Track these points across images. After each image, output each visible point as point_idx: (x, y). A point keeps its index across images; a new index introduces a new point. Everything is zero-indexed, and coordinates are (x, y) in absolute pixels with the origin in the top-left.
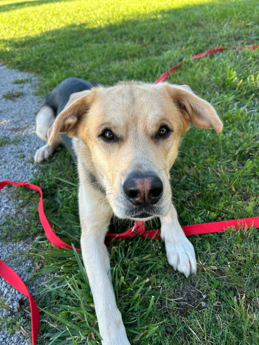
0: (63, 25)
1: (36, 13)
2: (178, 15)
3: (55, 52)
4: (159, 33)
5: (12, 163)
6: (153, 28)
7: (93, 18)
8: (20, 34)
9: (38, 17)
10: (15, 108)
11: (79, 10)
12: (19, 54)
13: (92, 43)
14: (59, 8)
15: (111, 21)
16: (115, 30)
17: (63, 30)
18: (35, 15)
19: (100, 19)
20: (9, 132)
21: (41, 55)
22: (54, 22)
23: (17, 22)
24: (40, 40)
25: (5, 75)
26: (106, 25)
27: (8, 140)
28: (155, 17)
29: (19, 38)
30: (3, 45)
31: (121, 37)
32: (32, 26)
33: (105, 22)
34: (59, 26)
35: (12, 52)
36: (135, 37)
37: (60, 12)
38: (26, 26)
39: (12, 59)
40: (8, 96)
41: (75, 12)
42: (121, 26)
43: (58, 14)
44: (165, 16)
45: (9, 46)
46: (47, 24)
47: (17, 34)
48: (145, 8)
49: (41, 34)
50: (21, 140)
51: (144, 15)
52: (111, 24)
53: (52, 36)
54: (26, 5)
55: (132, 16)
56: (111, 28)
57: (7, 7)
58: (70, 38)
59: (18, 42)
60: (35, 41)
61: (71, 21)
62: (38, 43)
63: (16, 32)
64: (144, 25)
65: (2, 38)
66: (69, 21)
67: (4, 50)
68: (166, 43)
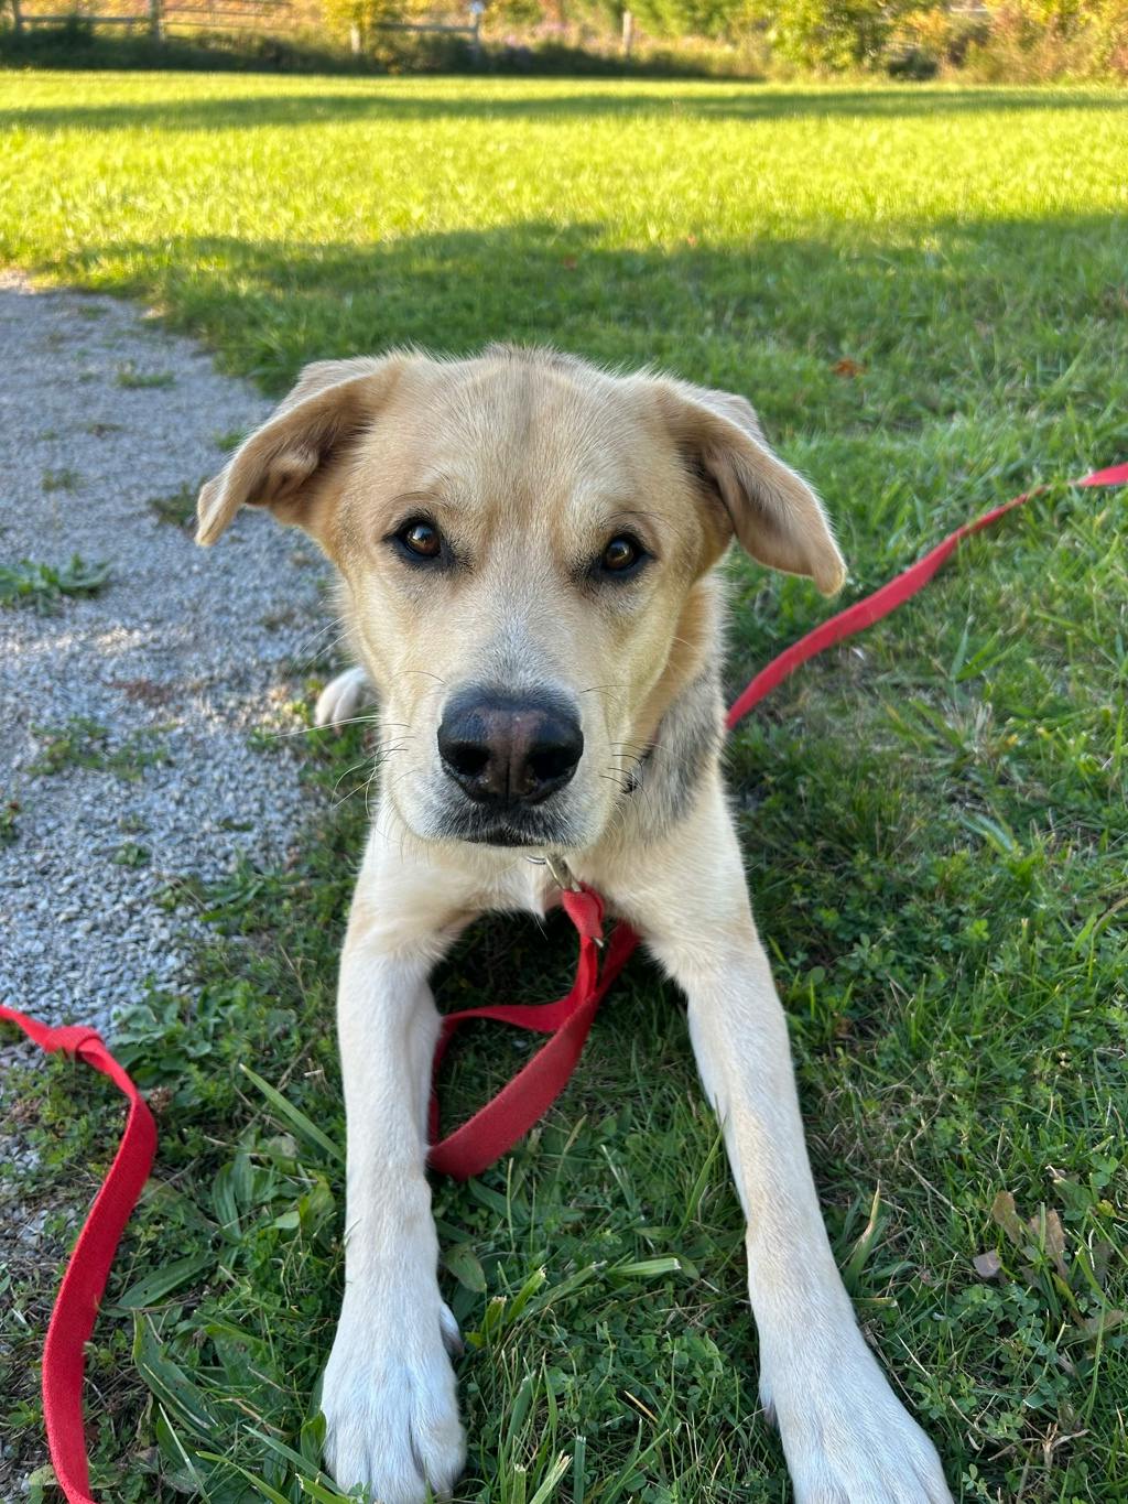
0: (499, 219)
1: (401, 152)
2: (1019, 252)
3: (433, 334)
4: (923, 322)
5: (73, 886)
6: (895, 294)
7: (633, 208)
8: (311, 230)
9: (408, 169)
10: (184, 574)
11: (581, 166)
12: (280, 318)
13: (606, 319)
14: (498, 143)
15: (708, 233)
16: (720, 275)
17: (492, 241)
18: (397, 159)
19: (664, 216)
20: (119, 699)
21: (369, 339)
22: (467, 201)
23: (318, 173)
24: (385, 272)
25: (197, 400)
26: (686, 243)
27: (97, 746)
28: (911, 243)
29: (301, 246)
30: (227, 268)
31: (741, 313)
32: (368, 201)
33: (683, 234)
34: (479, 221)
35: (255, 304)
36: (805, 319)
37: (500, 161)
38: (348, 199)
39: (247, 333)
40: (173, 506)
41: (564, 171)
42: (749, 264)
43: (490, 170)
44: (957, 245)
45: (252, 275)
46: (436, 204)
47: (302, 227)
48: (870, 201)
49: (397, 243)
50: (154, 760)
51: (860, 226)
52: (704, 245)
53: (442, 258)
54: (374, 110)
55: (804, 222)
56: (703, 264)
57: (294, 106)
58: (516, 282)
59: (292, 262)
60: (366, 269)
61: (538, 205)
62: (373, 283)
63: (298, 215)
64: (856, 276)
65: (234, 233)
66: (528, 205)
67: (228, 287)
68: (950, 374)
